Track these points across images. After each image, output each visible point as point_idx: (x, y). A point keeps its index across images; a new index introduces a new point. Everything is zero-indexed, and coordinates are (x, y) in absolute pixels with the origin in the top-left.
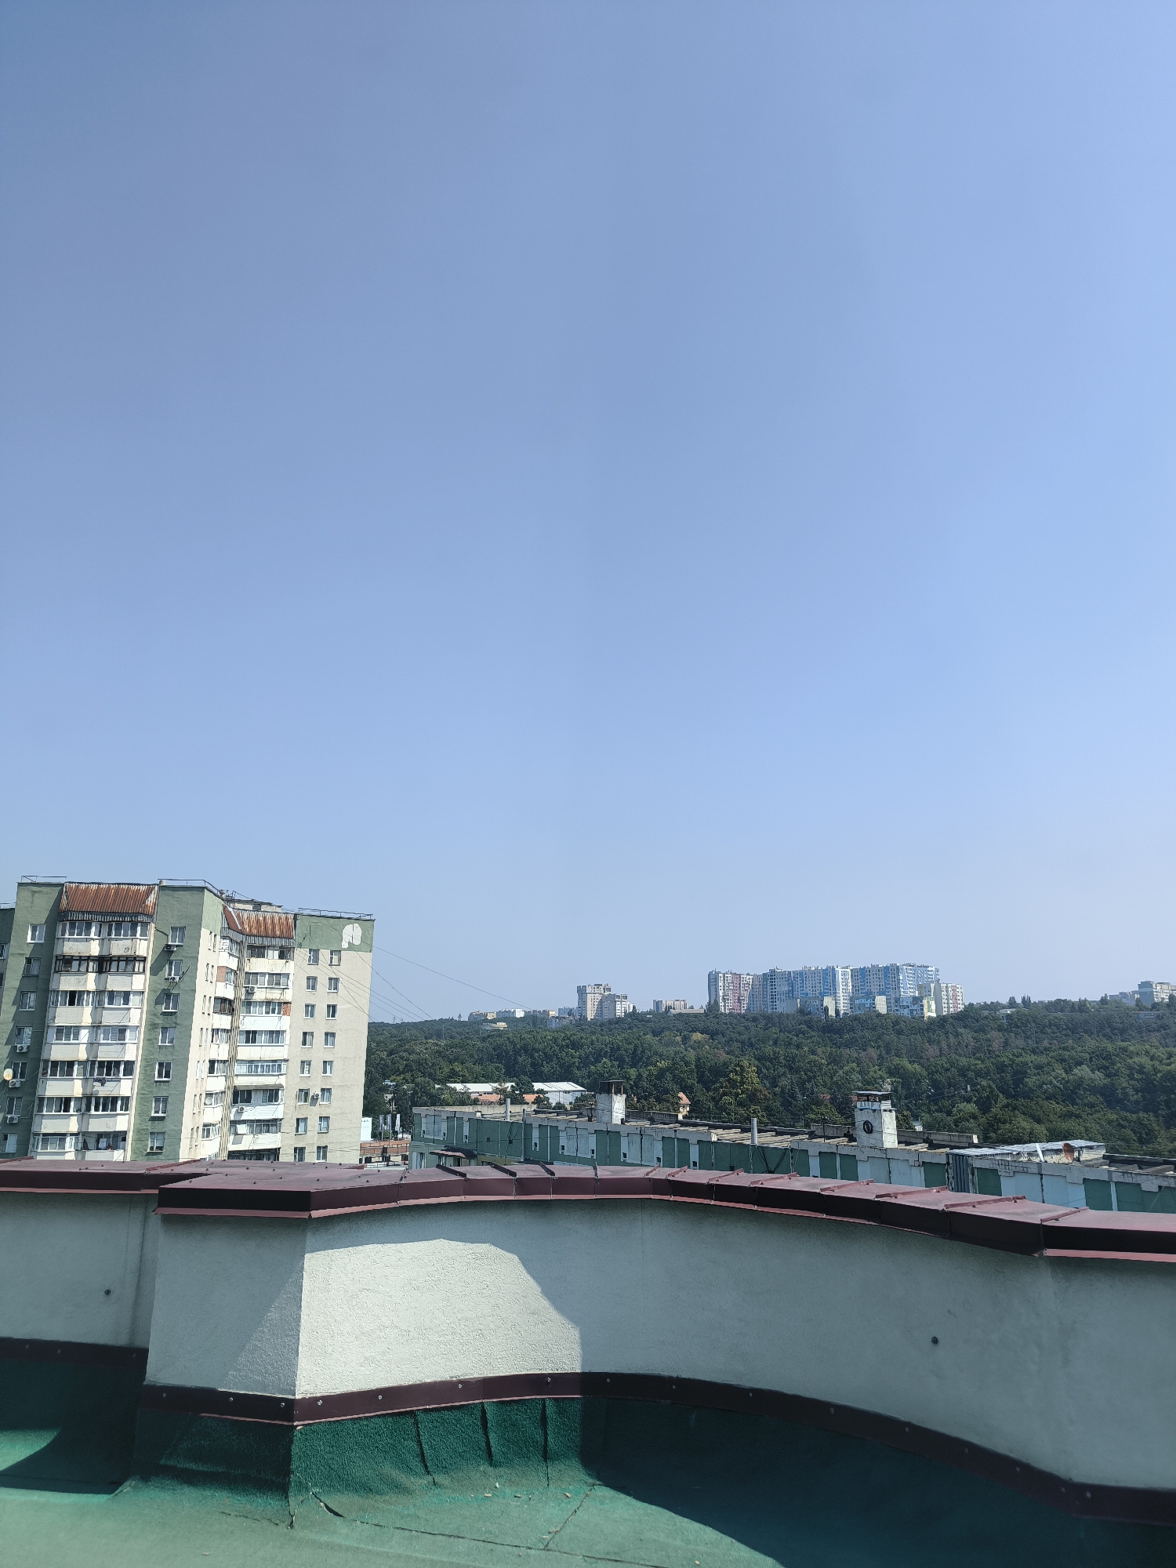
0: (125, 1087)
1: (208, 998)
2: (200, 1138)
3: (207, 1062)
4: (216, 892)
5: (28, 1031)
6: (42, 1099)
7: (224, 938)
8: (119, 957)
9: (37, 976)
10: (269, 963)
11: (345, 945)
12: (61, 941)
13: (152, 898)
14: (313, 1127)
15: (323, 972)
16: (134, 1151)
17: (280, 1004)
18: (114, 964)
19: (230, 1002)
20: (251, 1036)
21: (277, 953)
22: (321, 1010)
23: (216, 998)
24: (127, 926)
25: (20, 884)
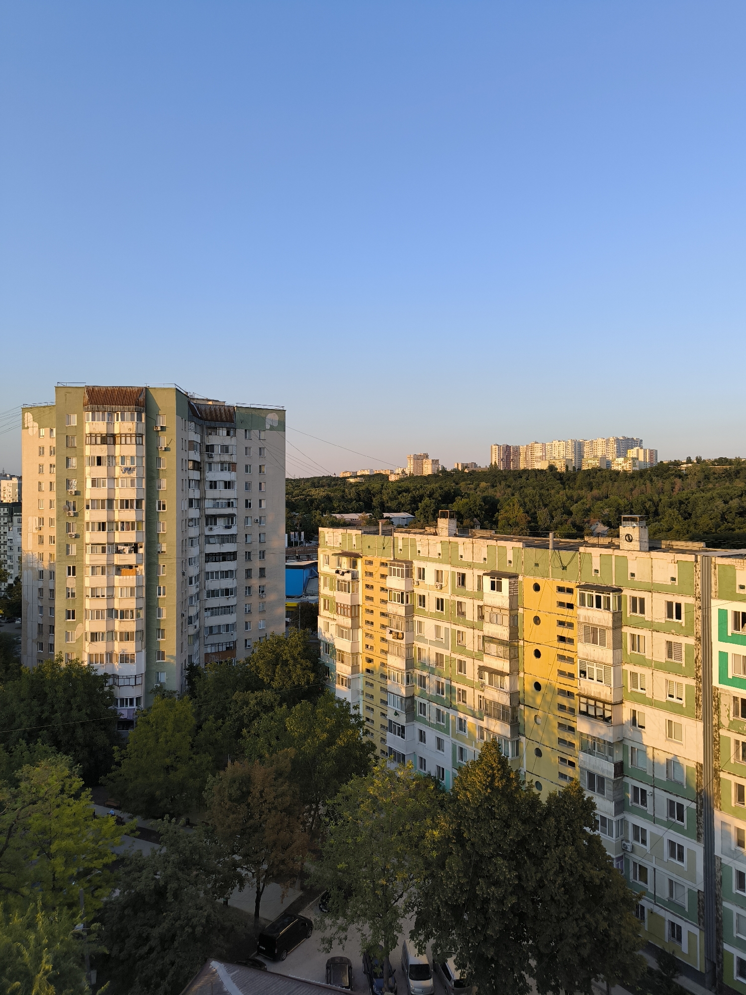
1: (184, 460)
2: (187, 546)
3: (188, 500)
6: (88, 523)
7: (191, 421)
8: (126, 434)
9: (76, 447)
10: (219, 438)
11: (268, 427)
12: (87, 425)
13: (142, 396)
14: (256, 539)
15: (254, 445)
16: (147, 554)
17: (229, 464)
18: (123, 439)
19: (199, 463)
20: (213, 485)
21: (225, 432)
22: (255, 469)
23: (189, 460)
24: (128, 414)
25: (56, 387)
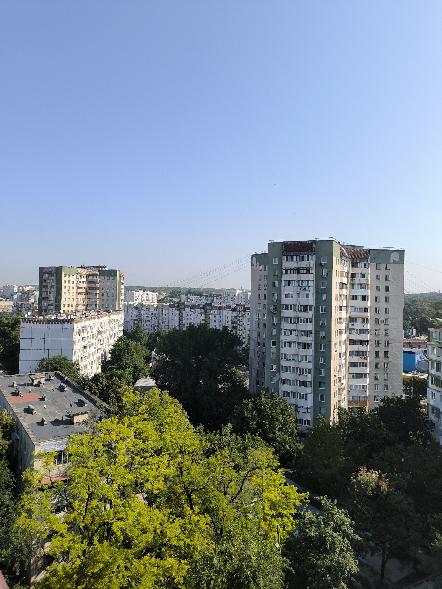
0: (310, 315)
1: (337, 283)
2: (338, 335)
3: (339, 307)
4: (337, 242)
5: (276, 295)
6: (283, 318)
7: (341, 260)
8: (304, 268)
9: (277, 276)
10: (359, 269)
11: (392, 261)
12: (284, 263)
13: (313, 246)
14: (382, 333)
15: (382, 273)
16: (315, 337)
17: (365, 285)
18: (302, 271)
19: (346, 284)
20: (354, 298)
21: (363, 265)
22: (383, 288)
23: (340, 283)
24: (306, 257)
25: (269, 243)
